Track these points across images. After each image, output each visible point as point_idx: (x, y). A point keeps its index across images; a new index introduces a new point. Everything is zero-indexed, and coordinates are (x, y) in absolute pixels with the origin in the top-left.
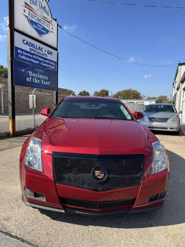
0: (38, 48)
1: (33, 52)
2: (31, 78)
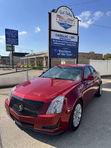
0: (65, 36)
1: (61, 39)
2: (60, 53)
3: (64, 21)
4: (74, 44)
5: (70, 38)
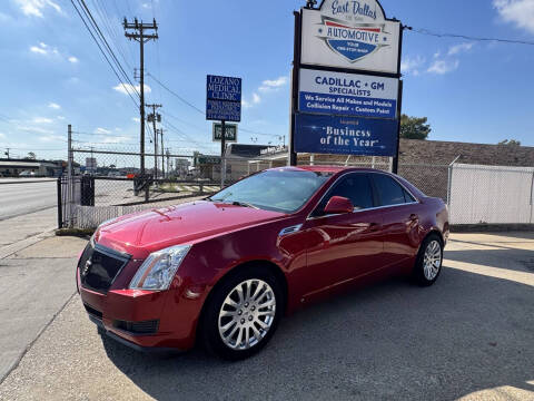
0: (348, 83)
1: (336, 93)
2: (329, 138)
3: (345, 34)
4: (381, 108)
5: (369, 88)
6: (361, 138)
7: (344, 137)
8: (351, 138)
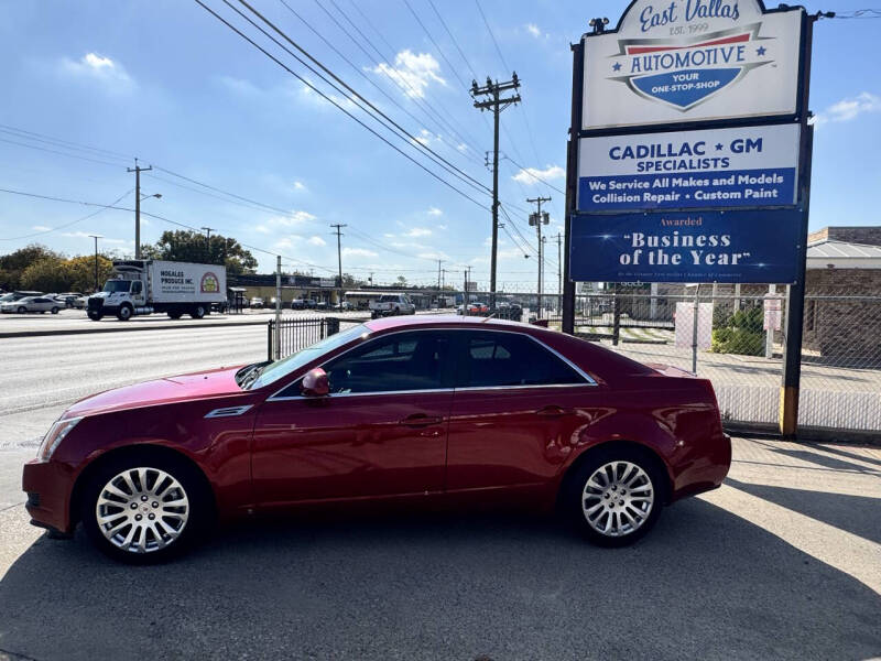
0: (676, 150)
1: (652, 171)
2: (637, 253)
3: (667, 61)
4: (756, 187)
5: (726, 152)
6: (707, 249)
7: (670, 251)
8: (685, 252)
